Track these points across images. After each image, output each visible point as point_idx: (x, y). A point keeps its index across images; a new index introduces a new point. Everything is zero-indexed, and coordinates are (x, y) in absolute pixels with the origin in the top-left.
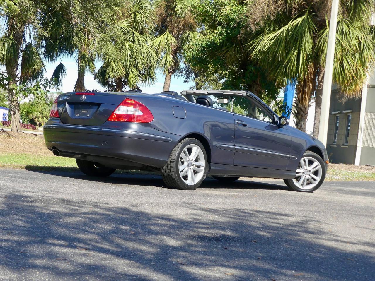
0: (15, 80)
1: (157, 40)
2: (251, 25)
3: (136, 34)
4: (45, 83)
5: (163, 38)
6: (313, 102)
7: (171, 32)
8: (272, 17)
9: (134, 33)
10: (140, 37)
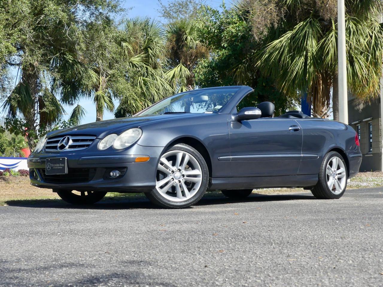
0: (33, 125)
1: (171, 73)
2: (255, 36)
3: (150, 69)
4: (63, 125)
5: (176, 70)
6: (331, 112)
7: (185, 64)
8: (276, 25)
9: (147, 69)
10: (153, 71)
